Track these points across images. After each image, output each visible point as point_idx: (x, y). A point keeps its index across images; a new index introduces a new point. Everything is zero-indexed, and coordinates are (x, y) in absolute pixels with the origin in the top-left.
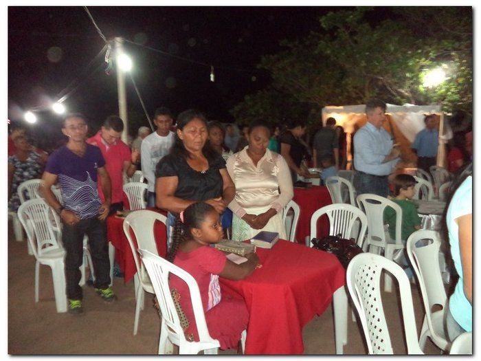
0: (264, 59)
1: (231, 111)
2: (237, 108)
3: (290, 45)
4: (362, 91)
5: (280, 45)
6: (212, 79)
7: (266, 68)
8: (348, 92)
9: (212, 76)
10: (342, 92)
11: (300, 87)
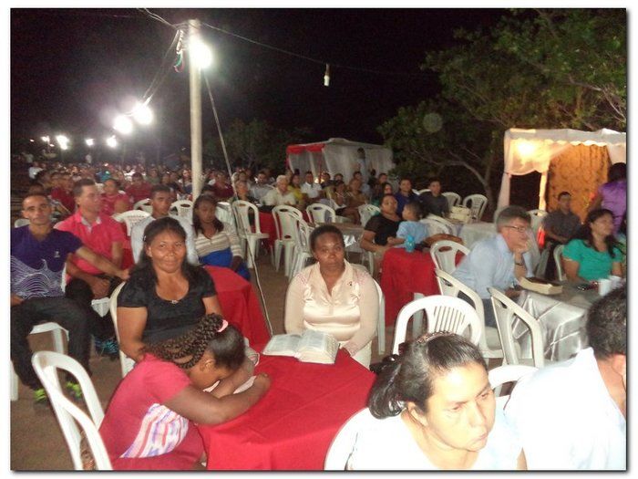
0: (429, 58)
1: (380, 128)
2: (389, 124)
3: (469, 37)
4: (571, 108)
5: (455, 37)
6: (326, 83)
7: (433, 68)
8: (548, 108)
9: (326, 78)
10: (540, 108)
11: (478, 98)
